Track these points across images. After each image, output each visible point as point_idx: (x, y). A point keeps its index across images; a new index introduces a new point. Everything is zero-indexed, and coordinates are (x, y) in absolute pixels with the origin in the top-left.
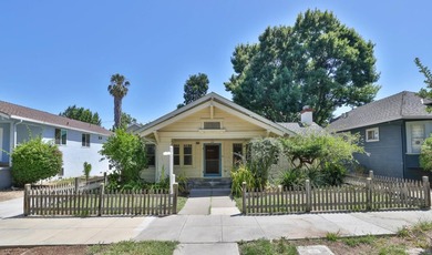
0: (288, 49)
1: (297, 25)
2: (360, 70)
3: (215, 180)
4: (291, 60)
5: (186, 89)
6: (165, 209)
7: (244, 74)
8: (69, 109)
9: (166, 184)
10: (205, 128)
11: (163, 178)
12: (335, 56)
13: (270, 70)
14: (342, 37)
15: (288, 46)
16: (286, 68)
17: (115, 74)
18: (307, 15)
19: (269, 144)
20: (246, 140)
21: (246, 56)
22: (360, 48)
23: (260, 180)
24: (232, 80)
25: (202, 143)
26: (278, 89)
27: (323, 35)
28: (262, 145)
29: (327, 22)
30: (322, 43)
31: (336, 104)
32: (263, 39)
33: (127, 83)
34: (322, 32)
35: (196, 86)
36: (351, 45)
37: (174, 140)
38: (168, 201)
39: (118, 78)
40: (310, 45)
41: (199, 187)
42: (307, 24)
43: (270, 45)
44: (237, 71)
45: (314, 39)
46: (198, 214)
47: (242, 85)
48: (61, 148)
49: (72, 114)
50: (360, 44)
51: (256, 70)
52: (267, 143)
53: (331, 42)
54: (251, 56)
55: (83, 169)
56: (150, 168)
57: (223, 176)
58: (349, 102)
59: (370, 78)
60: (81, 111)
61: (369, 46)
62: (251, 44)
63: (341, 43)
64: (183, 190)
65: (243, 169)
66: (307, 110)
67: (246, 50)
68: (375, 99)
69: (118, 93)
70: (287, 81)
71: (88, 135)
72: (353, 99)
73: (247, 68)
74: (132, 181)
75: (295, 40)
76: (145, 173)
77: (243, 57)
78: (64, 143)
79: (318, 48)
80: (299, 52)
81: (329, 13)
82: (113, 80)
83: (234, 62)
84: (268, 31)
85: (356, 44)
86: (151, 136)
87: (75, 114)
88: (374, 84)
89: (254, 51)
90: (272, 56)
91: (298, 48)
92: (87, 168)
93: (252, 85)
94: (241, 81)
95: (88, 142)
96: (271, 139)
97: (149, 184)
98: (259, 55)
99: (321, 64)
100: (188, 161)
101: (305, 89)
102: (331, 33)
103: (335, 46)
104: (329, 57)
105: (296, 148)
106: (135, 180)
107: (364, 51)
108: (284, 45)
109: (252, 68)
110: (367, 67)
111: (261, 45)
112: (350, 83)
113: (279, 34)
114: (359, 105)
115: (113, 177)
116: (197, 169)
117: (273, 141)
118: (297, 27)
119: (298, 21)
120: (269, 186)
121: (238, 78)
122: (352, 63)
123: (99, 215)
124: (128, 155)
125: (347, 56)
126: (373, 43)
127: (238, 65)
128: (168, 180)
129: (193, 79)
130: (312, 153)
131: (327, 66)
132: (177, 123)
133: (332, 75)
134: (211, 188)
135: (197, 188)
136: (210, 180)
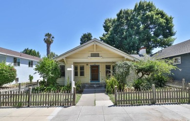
0: (131, 20)
1: (135, 8)
2: (166, 30)
3: (97, 84)
4: (132, 25)
5: (81, 40)
6: (68, 102)
7: (109, 32)
8: (25, 50)
9: (70, 87)
10: (91, 56)
11: (69, 83)
12: (154, 23)
13: (122, 30)
14: (157, 14)
15: (131, 18)
16: (130, 29)
17: (47, 33)
18: (140, 4)
19: (127, 64)
20: (114, 63)
21: (111, 24)
22: (166, 19)
23: (122, 84)
24: (104, 35)
25: (89, 65)
26: (126, 39)
27: (148, 13)
28: (123, 65)
29: (150, 7)
30: (148, 17)
31: (154, 47)
32: (118, 15)
33: (53, 37)
34: (147, 12)
35: (86, 39)
36: (162, 17)
37: (75, 63)
38: (70, 97)
39: (48, 35)
40: (142, 18)
41: (88, 88)
42: (140, 8)
43: (122, 18)
44: (106, 31)
45: (143, 15)
46: (88, 105)
47: (109, 38)
48: (16, 68)
49: (26, 52)
50: (166, 17)
51: (115, 30)
52: (126, 64)
53: (152, 16)
54: (112, 24)
56: (62, 78)
57: (101, 82)
58: (160, 46)
59: (171, 34)
60: (31, 51)
61: (171, 18)
62: (113, 19)
63: (157, 17)
64: (79, 89)
65: (112, 78)
66: (143, 48)
67: (110, 21)
68: (173, 44)
69: (48, 42)
70: (131, 36)
71: (32, 62)
72: (162, 44)
73: (111, 29)
74: (51, 85)
75: (134, 16)
76: (59, 81)
77: (109, 24)
78: (19, 65)
79: (145, 19)
80: (136, 21)
81: (151, 2)
82: (46, 36)
83: (104, 27)
84: (121, 11)
85: (165, 17)
86: (62, 61)
87: (28, 52)
88: (173, 37)
89: (114, 21)
90: (123, 23)
91: (136, 19)
92: (31, 78)
93: (113, 38)
94: (108, 35)
95: (32, 65)
96: (128, 62)
97: (61, 86)
98: (116, 23)
99: (147, 27)
100: (82, 74)
101: (139, 39)
102: (152, 12)
103: (154, 18)
104: (151, 24)
105: (141, 67)
106: (53, 84)
107: (168, 21)
108: (129, 18)
109: (113, 29)
110: (170, 28)
111: (118, 18)
112: (161, 37)
113: (126, 13)
114: (165, 47)
115: (42, 83)
116: (87, 78)
117: (129, 63)
118: (135, 10)
119: (136, 6)
120: (126, 87)
121: (106, 34)
122: (162, 26)
123: (29, 106)
124: (49, 71)
125: (160, 23)
126: (172, 17)
127: (106, 28)
128: (71, 84)
129: (84, 35)
130: (149, 70)
131: (150, 28)
132: (76, 54)
133: (152, 32)
134: (95, 88)
135: (87, 88)
136: (94, 84)
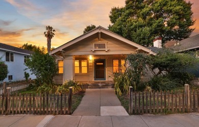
2: (183, 19)
3: (102, 83)
10: (95, 48)
17: (48, 26)
22: (184, 5)
24: (110, 27)
25: (93, 59)
31: (167, 39)
32: (127, 2)
33: (54, 31)
39: (50, 28)
41: (92, 87)
44: (112, 22)
55: (24, 76)
56: (60, 75)
57: (107, 80)
58: (174, 38)
61: (189, 4)
66: (158, 39)
69: (49, 36)
76: (56, 79)
78: (12, 61)
82: (47, 29)
92: (27, 75)
112: (176, 27)
114: (180, 40)
116: (91, 76)
121: (113, 26)
127: (113, 18)
133: (166, 22)
134: (100, 88)
135: (90, 88)
136: (99, 82)
